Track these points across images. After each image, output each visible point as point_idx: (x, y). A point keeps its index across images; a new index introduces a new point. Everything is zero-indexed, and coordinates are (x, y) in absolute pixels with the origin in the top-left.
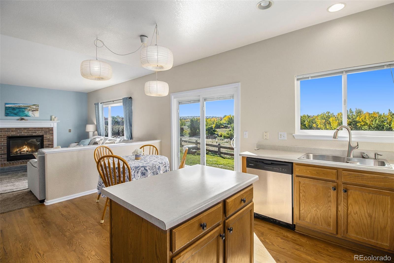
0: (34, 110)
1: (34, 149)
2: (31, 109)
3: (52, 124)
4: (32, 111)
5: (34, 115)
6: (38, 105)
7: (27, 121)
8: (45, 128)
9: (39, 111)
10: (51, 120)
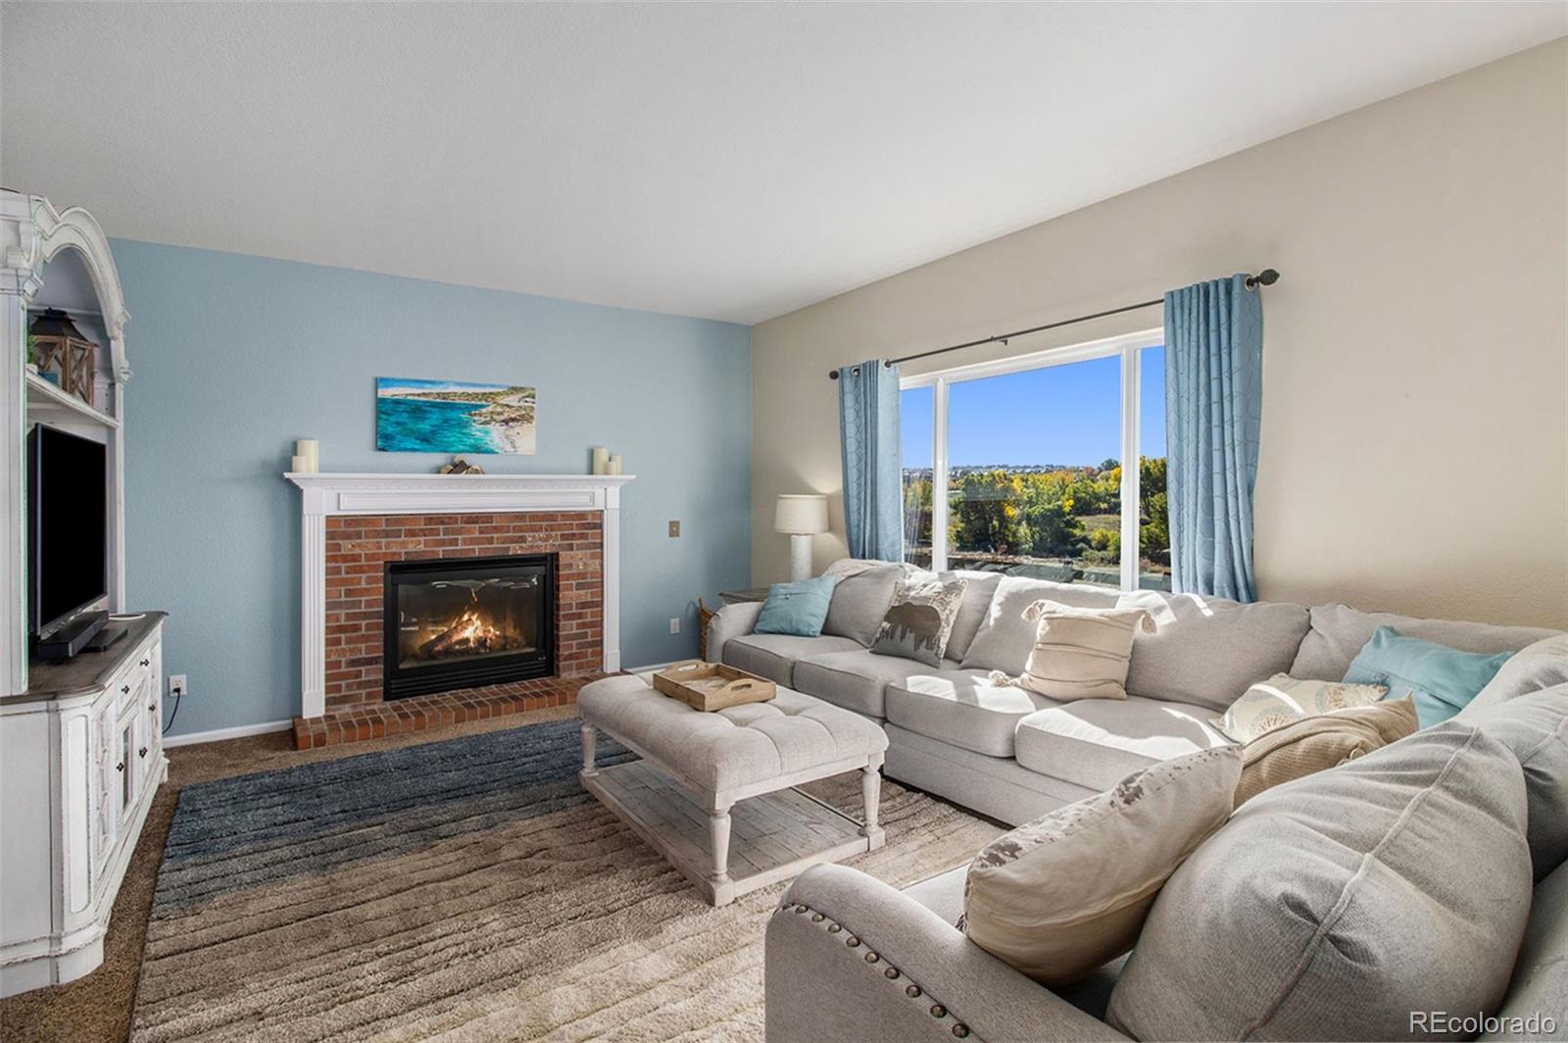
0: (513, 420)
1: (515, 628)
2: (499, 414)
3: (599, 492)
4: (506, 422)
5: (514, 447)
6: (533, 389)
7: (480, 476)
8: (566, 515)
9: (534, 422)
10: (591, 472)
